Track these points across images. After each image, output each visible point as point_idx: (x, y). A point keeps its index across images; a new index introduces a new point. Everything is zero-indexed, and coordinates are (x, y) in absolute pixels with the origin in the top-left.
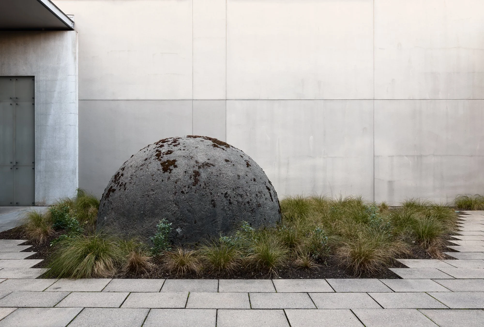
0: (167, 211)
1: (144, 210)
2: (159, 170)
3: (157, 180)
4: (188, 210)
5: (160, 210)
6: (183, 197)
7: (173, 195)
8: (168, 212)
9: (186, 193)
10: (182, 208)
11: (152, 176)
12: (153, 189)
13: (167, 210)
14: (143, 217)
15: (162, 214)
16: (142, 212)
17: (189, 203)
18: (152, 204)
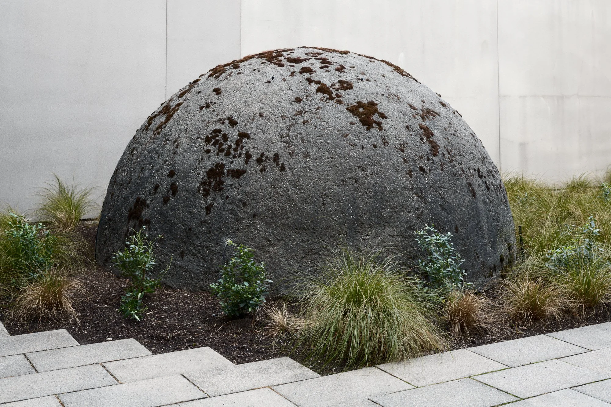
0: (406, 210)
1: (357, 211)
2: (354, 124)
3: (363, 146)
4: (441, 206)
5: (392, 208)
6: (427, 179)
7: (407, 176)
8: (409, 212)
9: (428, 171)
10: (431, 202)
11: (346, 136)
12: (362, 164)
13: (406, 208)
14: (355, 229)
15: (399, 218)
16: (352, 217)
17: (438, 192)
18: (371, 198)
